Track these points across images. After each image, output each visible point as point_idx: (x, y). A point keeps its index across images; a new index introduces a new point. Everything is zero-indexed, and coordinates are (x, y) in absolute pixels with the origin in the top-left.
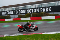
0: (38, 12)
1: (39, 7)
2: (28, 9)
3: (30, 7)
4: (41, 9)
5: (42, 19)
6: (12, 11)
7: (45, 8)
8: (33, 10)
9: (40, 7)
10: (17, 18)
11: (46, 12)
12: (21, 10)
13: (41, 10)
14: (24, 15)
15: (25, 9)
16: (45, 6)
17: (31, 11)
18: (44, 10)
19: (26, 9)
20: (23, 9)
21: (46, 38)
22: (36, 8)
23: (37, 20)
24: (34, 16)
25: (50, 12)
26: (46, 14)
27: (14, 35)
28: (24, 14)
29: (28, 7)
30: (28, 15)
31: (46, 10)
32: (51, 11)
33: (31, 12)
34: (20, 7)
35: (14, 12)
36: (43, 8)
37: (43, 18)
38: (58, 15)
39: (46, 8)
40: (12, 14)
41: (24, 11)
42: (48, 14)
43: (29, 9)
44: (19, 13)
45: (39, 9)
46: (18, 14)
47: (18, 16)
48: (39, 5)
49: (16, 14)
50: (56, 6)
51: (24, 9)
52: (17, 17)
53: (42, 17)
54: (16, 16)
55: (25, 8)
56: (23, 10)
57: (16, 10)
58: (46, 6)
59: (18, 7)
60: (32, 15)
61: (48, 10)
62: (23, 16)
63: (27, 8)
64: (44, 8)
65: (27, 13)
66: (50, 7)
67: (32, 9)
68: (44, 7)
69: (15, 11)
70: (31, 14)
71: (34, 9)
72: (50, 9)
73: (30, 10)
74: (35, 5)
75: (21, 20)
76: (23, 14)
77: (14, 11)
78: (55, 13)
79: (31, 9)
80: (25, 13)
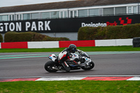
0: (19, 31)
1: (22, 19)
3: (1, 18)
4: (27, 23)
5: (29, 47)
7: (37, 21)
8: (8, 26)
9: (25, 19)
11: (38, 31)
13: (27, 27)
16: (36, 18)
17: (2, 27)
18: (33, 28)
21: (48, 90)
22: (15, 22)
23: (17, 50)
24: (11, 41)
25: (48, 31)
26: (38, 36)
31: (39, 26)
32: (49, 29)
33: (2, 30)
36: (31, 21)
37: (31, 45)
38: (65, 39)
39: (39, 22)
45: (23, 23)
48: (21, 15)
50: (62, 19)
53: (29, 43)
58: (39, 18)
60: (5, 37)
61: (44, 26)
64: (34, 23)
66: (47, 20)
67: (6, 24)
68: (34, 20)
70: (3, 35)
71: (9, 22)
72: (47, 25)
73: (2, 24)
74: (13, 13)
78: (59, 35)
79: (3, 22)
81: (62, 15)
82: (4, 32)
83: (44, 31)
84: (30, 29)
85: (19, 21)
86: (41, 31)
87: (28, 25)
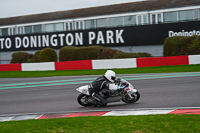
0: (79, 45)
1: (83, 28)
2: (45, 34)
3: (54, 28)
4: (90, 33)
5: (94, 68)
7: (104, 30)
8: (64, 38)
9: (88, 27)
10: (9, 63)
11: (106, 45)
12: (22, 37)
13: (91, 39)
14: (33, 53)
15: (37, 34)
16: (103, 26)
17: (56, 40)
18: (99, 39)
19: (41, 34)
20: (28, 32)
22: (73, 32)
24: (68, 59)
25: (120, 45)
26: (107, 52)
27: (10, 119)
28: (34, 49)
29: (48, 26)
30: (46, 54)
31: (108, 37)
32: (122, 41)
33: (56, 45)
34: (21, 28)
36: (96, 31)
37: (97, 64)
38: (146, 55)
39: (108, 32)
41: (34, 41)
42: (114, 52)
43: (50, 34)
44: (17, 47)
46: (13, 48)
47: (13, 55)
48: (82, 22)
50: (140, 26)
51: (33, 35)
52: (11, 58)
53: (93, 61)
54: (7, 57)
55: (37, 31)
56: (29, 36)
57: (5, 37)
58: (108, 26)
59: (14, 26)
60: (60, 53)
61: (114, 37)
62: (31, 56)
63: (43, 31)
64: (100, 33)
65: (42, 48)
66: (119, 28)
67: (61, 36)
68: (100, 29)
69: (2, 40)
70: (58, 52)
71: (66, 33)
72: (119, 36)
73: (55, 36)
74: (71, 20)
75: (23, 70)
76: (29, 48)
78: (137, 50)
79: (57, 33)
80: (38, 48)
81: (140, 20)
82: (59, 47)
83: (115, 45)
84: (94, 41)
85: (79, 31)
86: (111, 45)
87: (91, 36)
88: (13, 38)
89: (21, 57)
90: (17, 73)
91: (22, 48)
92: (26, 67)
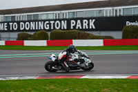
0: (64, 29)
1: (67, 17)
2: (41, 21)
4: (72, 21)
6: (4, 23)
7: (81, 19)
8: (54, 24)
9: (71, 17)
10: (15, 40)
11: (82, 29)
12: (25, 22)
13: (72, 25)
14: (32, 33)
15: (35, 21)
16: (81, 17)
17: (48, 25)
18: (78, 26)
19: (38, 21)
20: (29, 19)
22: (60, 20)
25: (92, 30)
26: (83, 34)
28: (33, 31)
29: (43, 15)
30: (41, 35)
31: (84, 24)
32: (94, 28)
33: (48, 28)
34: (24, 16)
35: (8, 26)
36: (76, 20)
38: (110, 37)
39: (84, 21)
40: (4, 31)
41: (33, 26)
42: (88, 34)
43: (44, 21)
44: (21, 29)
45: (69, 21)
46: (19, 30)
47: (18, 35)
48: (67, 14)
49: (13, 31)
51: (33, 21)
52: (17, 37)
53: (73, 41)
54: (14, 36)
55: (35, 19)
56: (29, 22)
57: (13, 22)
58: (84, 16)
59: (19, 15)
60: (51, 35)
61: (89, 25)
62: (31, 36)
63: (39, 18)
64: (79, 21)
65: (38, 30)
66: (92, 18)
67: (52, 22)
68: (79, 19)
69: (11, 24)
70: (49, 33)
71: (55, 20)
72: (92, 24)
73: (47, 22)
74: (59, 12)
75: (25, 45)
76: (30, 30)
77: (8, 23)
78: (104, 34)
79: (49, 20)
80: (35, 30)
81: (106, 13)
82: (50, 30)
83: (89, 30)
84: (75, 27)
85: (64, 20)
86: (86, 30)
87: (73, 23)
88: (18, 23)
89: (24, 36)
90: (21, 47)
91: (25, 30)
92: (27, 43)
